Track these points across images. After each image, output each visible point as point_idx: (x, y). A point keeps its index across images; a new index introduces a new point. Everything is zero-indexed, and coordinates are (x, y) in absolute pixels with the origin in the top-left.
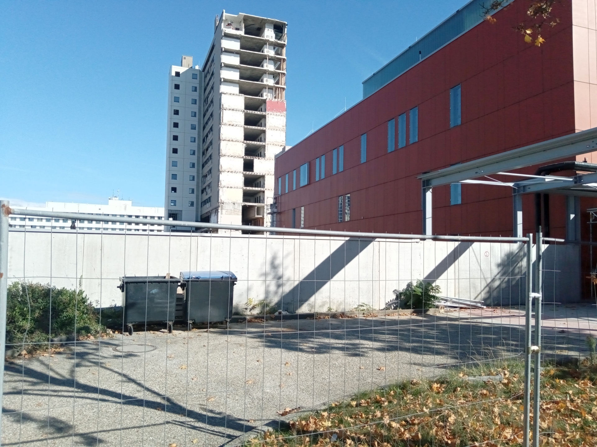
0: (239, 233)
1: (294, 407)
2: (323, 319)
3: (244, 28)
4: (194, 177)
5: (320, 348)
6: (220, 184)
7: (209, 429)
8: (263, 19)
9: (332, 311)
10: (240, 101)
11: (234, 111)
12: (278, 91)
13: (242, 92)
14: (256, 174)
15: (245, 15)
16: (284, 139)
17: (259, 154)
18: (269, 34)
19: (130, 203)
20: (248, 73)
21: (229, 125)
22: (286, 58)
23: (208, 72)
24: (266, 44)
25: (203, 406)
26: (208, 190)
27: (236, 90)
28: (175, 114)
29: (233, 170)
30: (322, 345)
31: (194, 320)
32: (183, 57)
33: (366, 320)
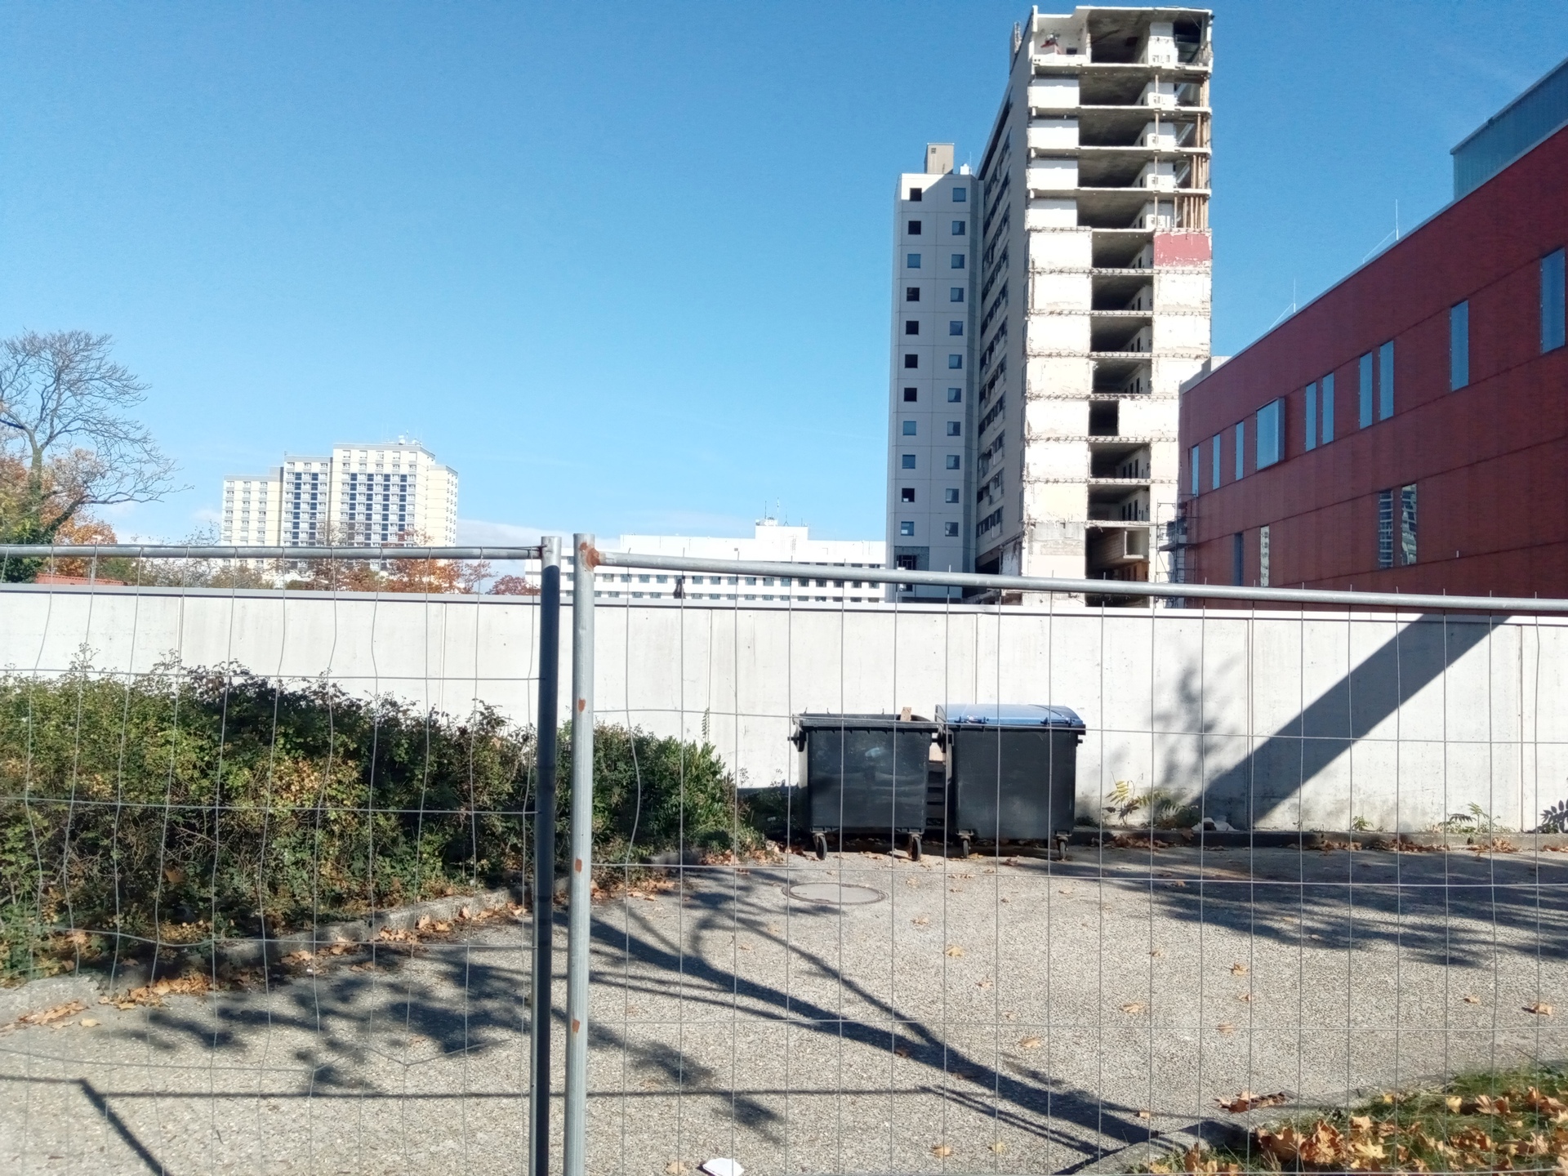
0: (1079, 604)
1: (1266, 1092)
2: (1340, 852)
3: (1089, 45)
4: (957, 459)
5: (1335, 932)
6: (1025, 473)
7: (1031, 1120)
8: (1143, 13)
9: (1368, 828)
10: (1080, 246)
11: (1064, 275)
12: (1189, 205)
13: (1085, 219)
14: (1124, 440)
15: (1092, 11)
16: (1206, 337)
17: (1132, 386)
18: (1161, 51)
19: (802, 532)
20: (1103, 166)
21: (1051, 313)
22: (1209, 110)
23: (994, 178)
24: (1152, 79)
25: (1011, 1060)
26: (995, 492)
27: (1070, 215)
28: (910, 299)
29: (1062, 433)
30: (1342, 925)
31: (975, 831)
32: (930, 147)
33: (1479, 859)
